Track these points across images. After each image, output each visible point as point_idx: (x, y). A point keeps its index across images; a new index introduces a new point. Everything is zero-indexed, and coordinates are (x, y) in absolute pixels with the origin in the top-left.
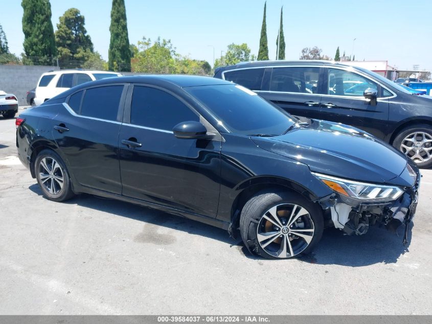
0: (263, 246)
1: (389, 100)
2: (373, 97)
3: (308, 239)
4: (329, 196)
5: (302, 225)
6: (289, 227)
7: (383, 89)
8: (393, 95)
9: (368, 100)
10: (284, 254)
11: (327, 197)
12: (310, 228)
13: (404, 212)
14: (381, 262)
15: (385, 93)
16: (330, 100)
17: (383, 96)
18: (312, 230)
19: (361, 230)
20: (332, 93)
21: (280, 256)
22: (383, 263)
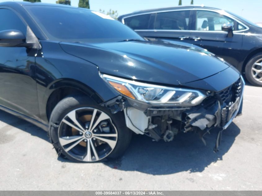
0: (67, 150)
1: (242, 32)
2: (230, 30)
3: (112, 144)
4: (115, 100)
5: (107, 129)
6: (91, 131)
7: (238, 24)
8: (245, 28)
9: (226, 33)
10: (88, 157)
11: (114, 99)
12: (114, 133)
13: (208, 120)
14: (186, 170)
15: (240, 27)
16: (197, 35)
17: (238, 29)
18: (116, 135)
19: (168, 137)
20: (199, 29)
21: (85, 160)
22: (189, 171)
